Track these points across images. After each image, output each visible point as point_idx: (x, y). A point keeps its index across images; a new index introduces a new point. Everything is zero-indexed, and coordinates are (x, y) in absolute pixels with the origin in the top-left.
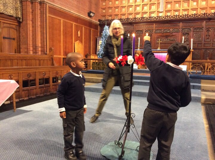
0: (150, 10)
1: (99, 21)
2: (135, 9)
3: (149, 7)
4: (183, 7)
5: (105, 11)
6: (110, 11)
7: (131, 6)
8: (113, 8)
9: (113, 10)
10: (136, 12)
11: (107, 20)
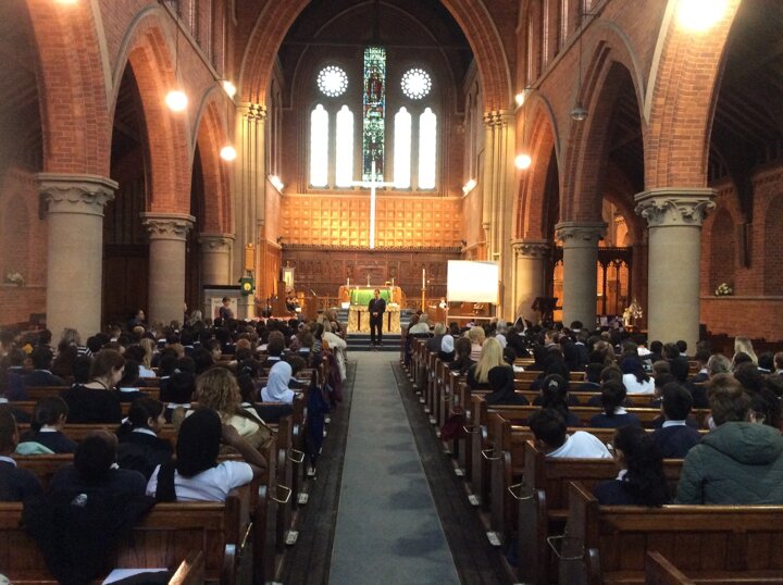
1: (282, 245)
3: (348, 233)
4: (388, 237)
5: (289, 232)
6: (296, 232)
9: (301, 231)
10: (332, 237)
11: (294, 244)
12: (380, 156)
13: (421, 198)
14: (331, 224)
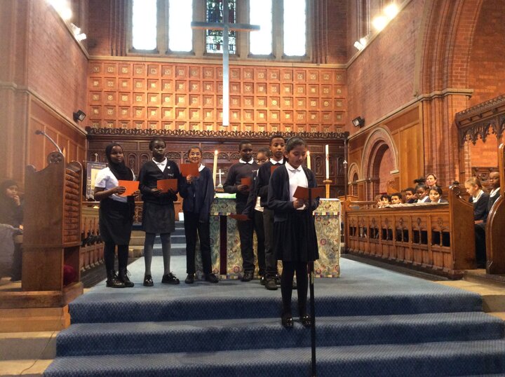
0: (190, 117)
1: (88, 129)
2: (162, 115)
3: (188, 113)
4: (244, 119)
5: (99, 111)
7: (155, 108)
8: (117, 107)
9: (117, 110)
10: (164, 119)
11: (105, 129)
13: (290, 65)
14: (162, 101)
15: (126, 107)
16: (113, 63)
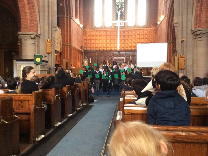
0: (110, 46)
1: (84, 50)
4: (126, 46)
5: (87, 45)
7: (101, 44)
8: (91, 44)
10: (103, 46)
11: (88, 50)
12: (122, 13)
13: (139, 29)
14: (103, 41)
15: (93, 44)
16: (90, 32)
